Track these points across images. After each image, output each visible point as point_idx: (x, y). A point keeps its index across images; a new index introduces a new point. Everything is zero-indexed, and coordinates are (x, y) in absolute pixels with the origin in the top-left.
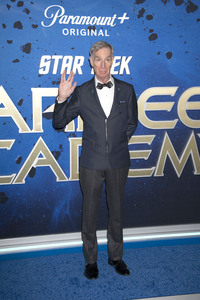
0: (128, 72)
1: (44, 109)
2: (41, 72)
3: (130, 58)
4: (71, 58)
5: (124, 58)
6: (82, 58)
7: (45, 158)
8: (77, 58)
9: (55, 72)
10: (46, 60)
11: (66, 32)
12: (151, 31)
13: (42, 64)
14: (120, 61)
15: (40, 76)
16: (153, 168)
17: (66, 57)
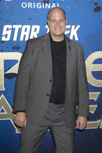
0: (77, 39)
1: (6, 71)
2: (4, 39)
3: (78, 27)
4: (28, 27)
5: (73, 27)
6: (38, 27)
7: (6, 113)
8: (34, 27)
9: (15, 39)
10: (8, 29)
11: (24, 5)
12: (96, 4)
13: (5, 32)
14: (70, 29)
15: (2, 42)
16: (99, 121)
17: (24, 27)
